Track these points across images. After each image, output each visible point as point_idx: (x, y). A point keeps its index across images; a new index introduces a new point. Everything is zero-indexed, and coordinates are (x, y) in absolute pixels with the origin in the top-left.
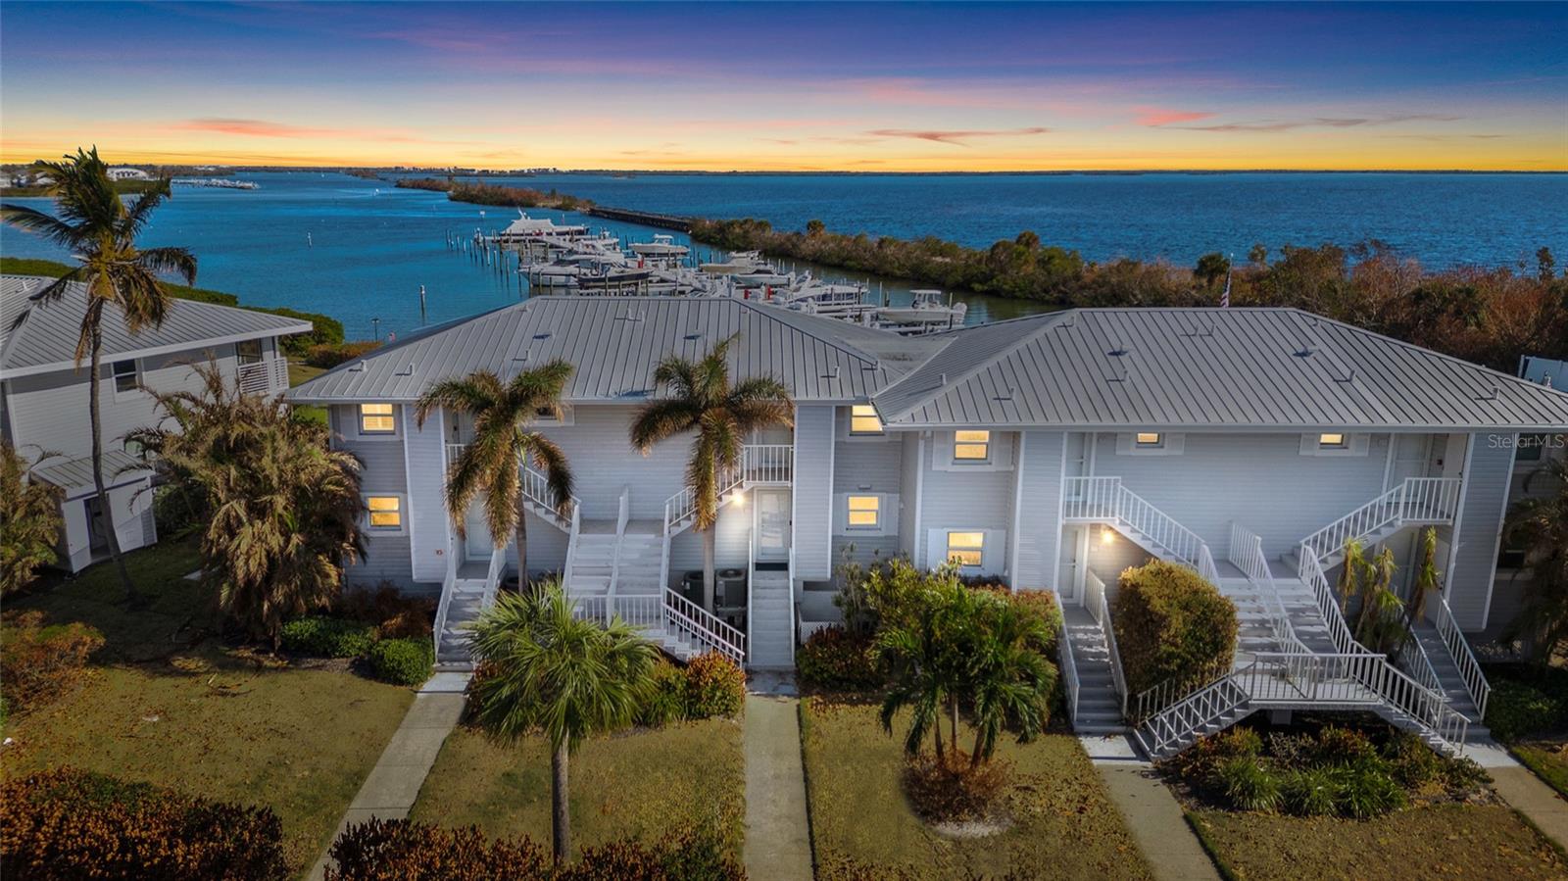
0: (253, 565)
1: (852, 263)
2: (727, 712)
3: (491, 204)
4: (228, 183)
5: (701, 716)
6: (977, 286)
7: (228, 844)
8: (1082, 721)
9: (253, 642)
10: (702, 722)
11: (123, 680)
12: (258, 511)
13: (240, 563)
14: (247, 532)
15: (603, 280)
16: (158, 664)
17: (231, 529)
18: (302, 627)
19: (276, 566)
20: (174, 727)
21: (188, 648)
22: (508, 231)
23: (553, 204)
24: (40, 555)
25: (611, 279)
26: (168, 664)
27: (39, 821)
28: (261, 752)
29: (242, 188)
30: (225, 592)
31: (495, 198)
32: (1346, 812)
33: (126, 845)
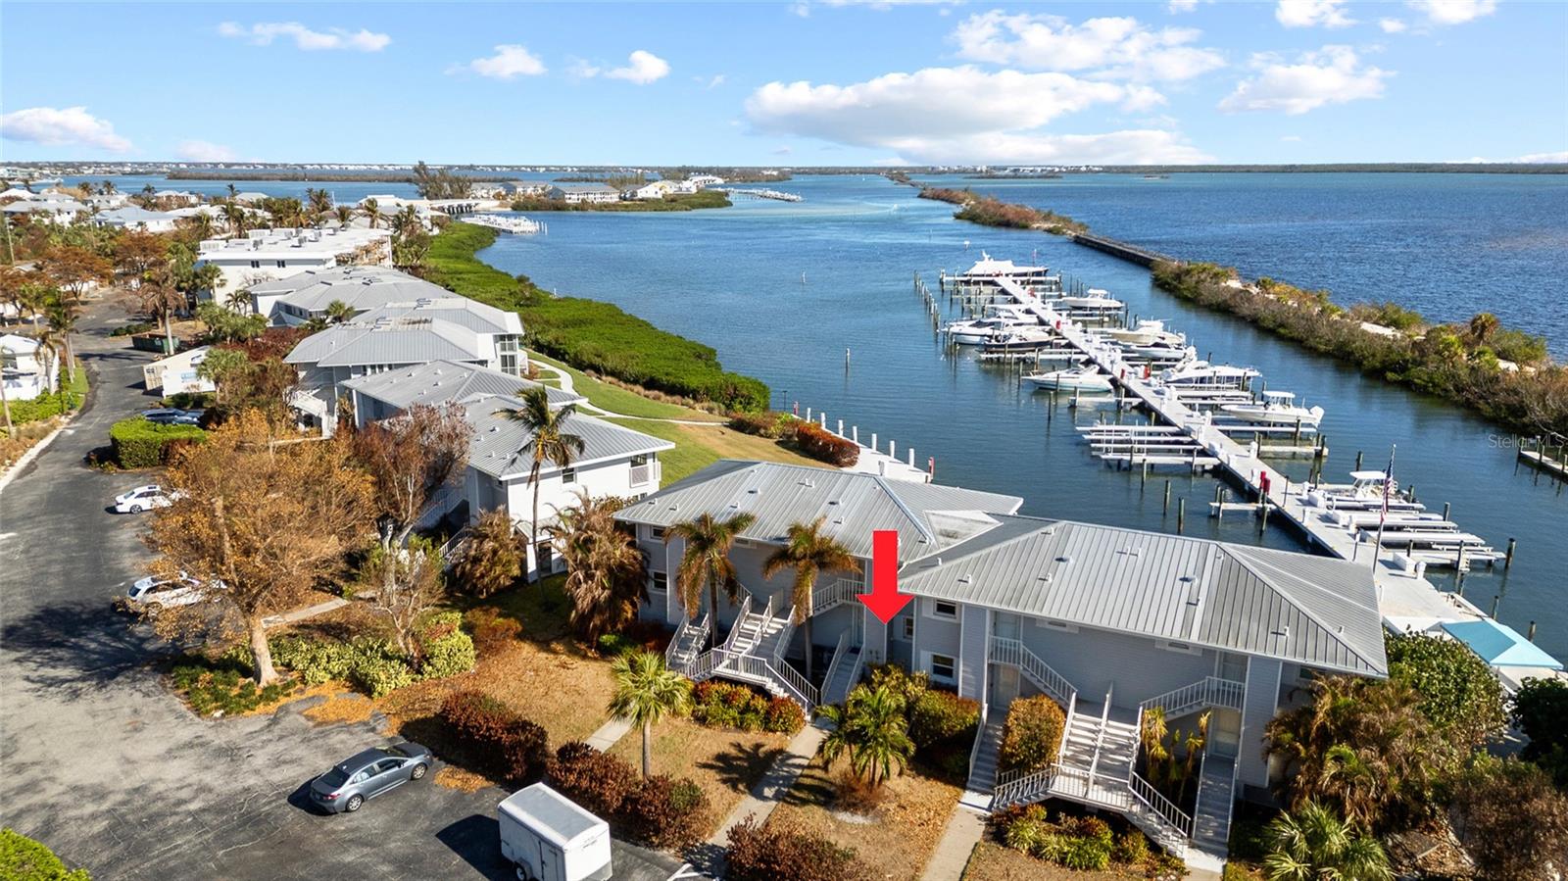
0: (585, 603)
1: (1282, 331)
2: (786, 731)
3: (990, 224)
4: (779, 195)
5: (771, 731)
6: (1390, 375)
7: (522, 738)
8: (973, 782)
9: (587, 642)
10: (770, 734)
11: (527, 649)
12: (589, 577)
13: (580, 601)
14: (584, 586)
15: (1004, 346)
16: (544, 645)
17: (578, 584)
18: (607, 639)
19: (595, 605)
20: (538, 679)
21: (558, 639)
22: (970, 272)
23: (1046, 226)
24: (516, 571)
25: (1011, 346)
26: (548, 645)
27: (464, 710)
28: (567, 701)
29: (788, 200)
30: (573, 615)
31: (995, 219)
32: (1062, 862)
33: (489, 729)
